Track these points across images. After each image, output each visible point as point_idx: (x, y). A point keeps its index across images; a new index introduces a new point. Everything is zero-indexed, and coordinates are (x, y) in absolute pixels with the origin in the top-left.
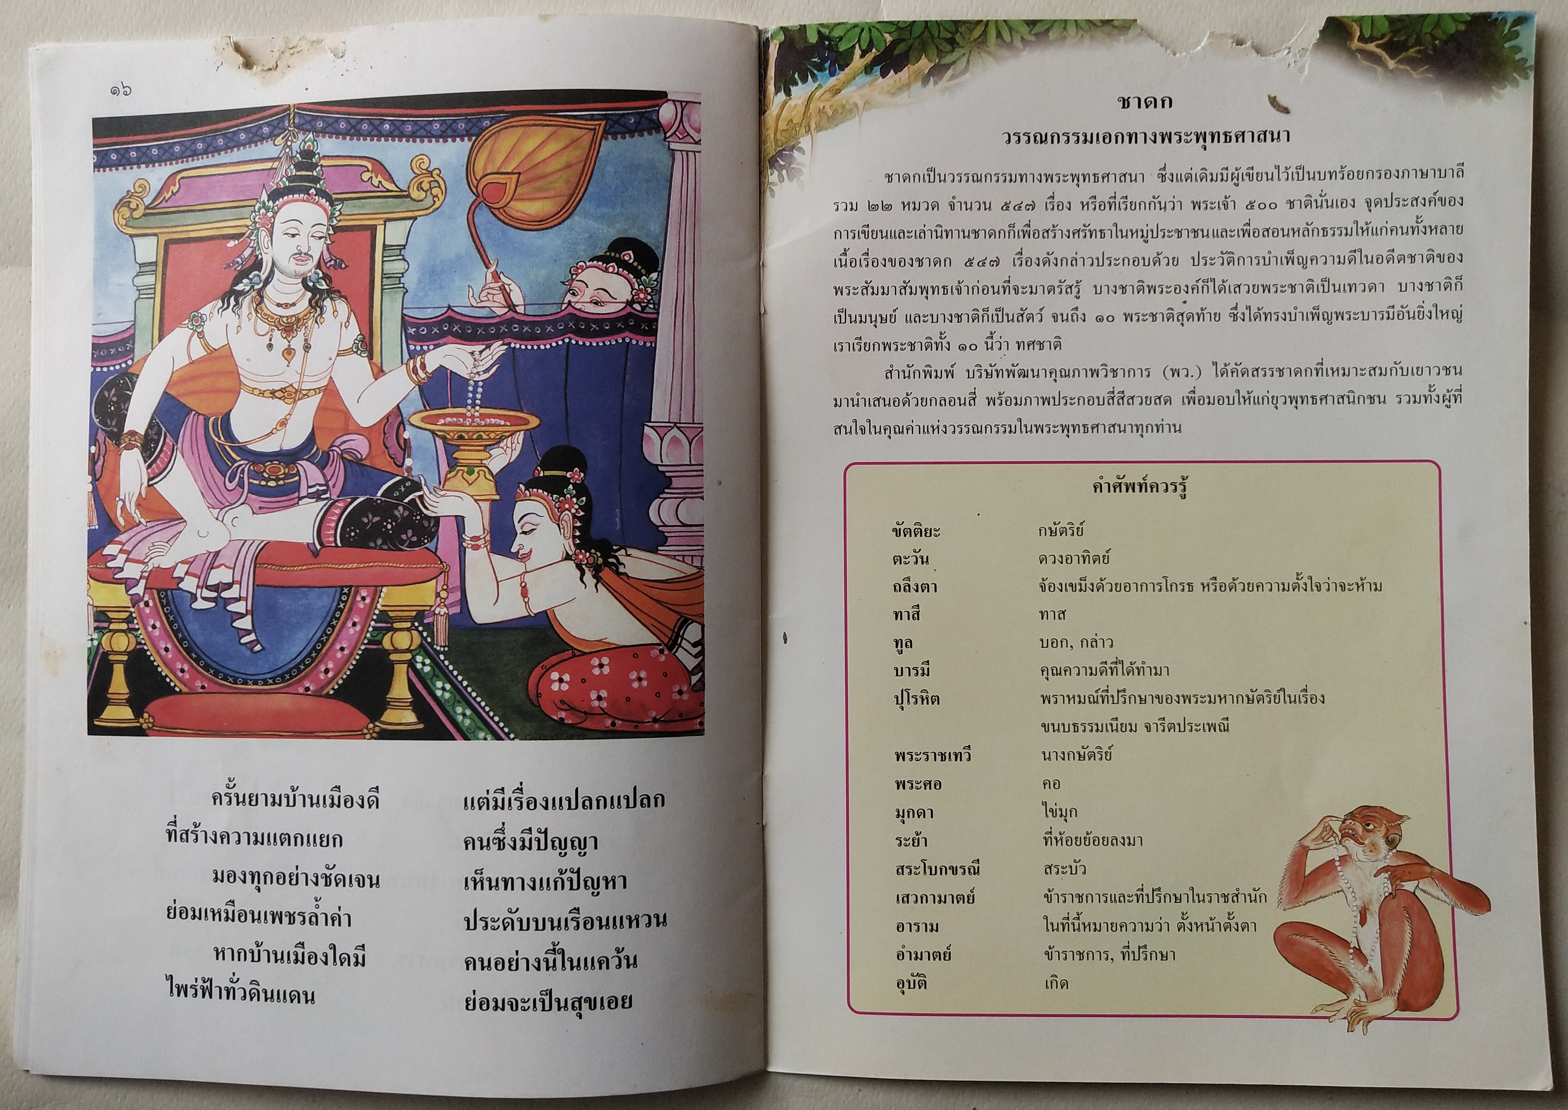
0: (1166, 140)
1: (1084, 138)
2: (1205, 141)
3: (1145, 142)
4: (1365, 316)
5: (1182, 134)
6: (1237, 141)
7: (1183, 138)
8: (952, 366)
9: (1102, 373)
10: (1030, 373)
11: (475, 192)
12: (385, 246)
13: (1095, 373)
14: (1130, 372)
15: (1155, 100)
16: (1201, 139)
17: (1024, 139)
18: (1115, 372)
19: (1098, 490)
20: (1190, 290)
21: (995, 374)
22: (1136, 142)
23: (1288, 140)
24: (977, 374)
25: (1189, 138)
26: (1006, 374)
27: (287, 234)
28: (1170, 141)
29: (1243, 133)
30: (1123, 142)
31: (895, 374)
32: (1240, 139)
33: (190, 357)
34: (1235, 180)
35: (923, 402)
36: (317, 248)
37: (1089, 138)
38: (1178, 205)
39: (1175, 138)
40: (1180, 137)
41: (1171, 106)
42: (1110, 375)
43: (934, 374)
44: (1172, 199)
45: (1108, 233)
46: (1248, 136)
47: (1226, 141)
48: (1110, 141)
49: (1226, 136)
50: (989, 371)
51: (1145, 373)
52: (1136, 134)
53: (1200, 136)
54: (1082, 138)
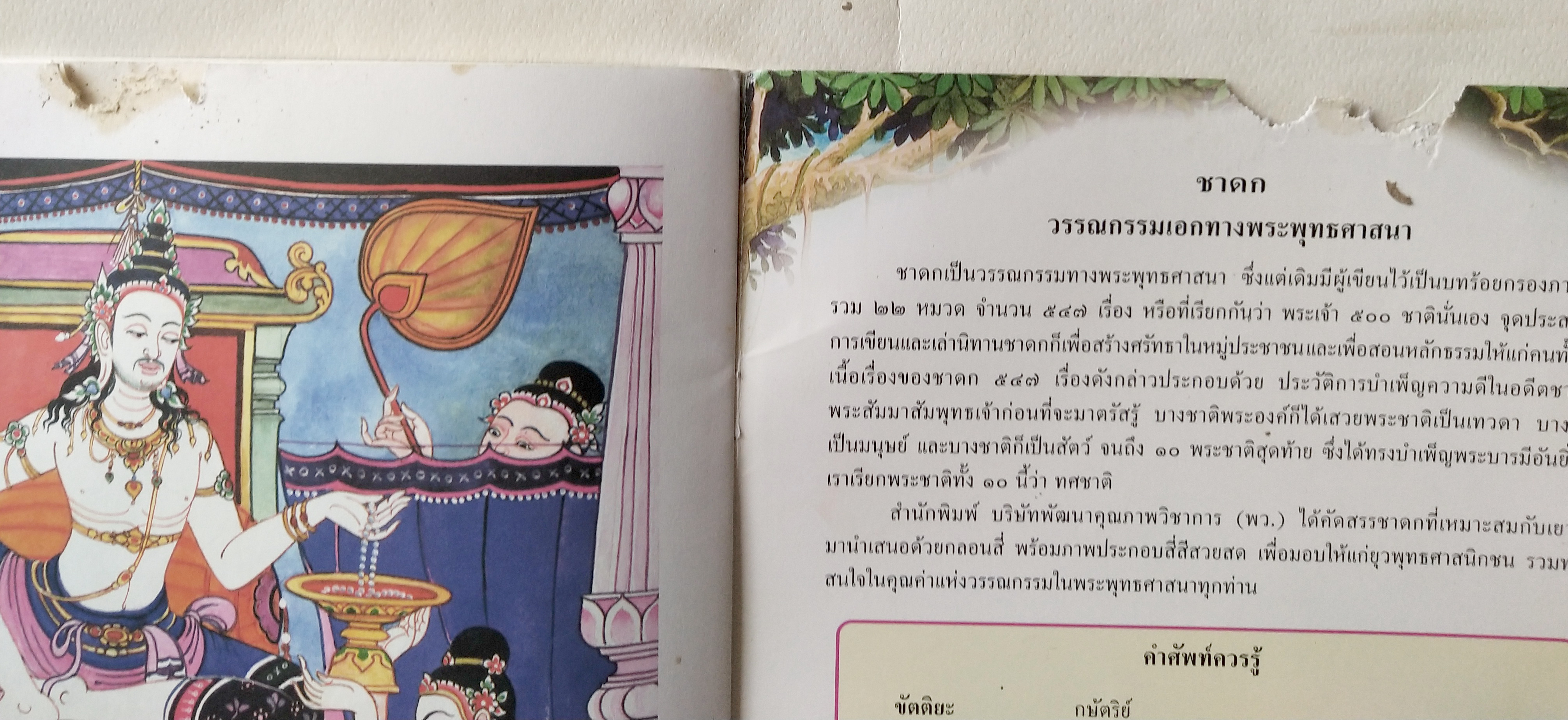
0: (1256, 232)
1: (1152, 228)
2: (1304, 234)
3: (1229, 234)
4: (1493, 459)
5: (1276, 226)
6: (1344, 236)
7: (1277, 230)
8: (975, 506)
9: (1161, 518)
10: (1072, 517)
11: (370, 296)
12: (255, 359)
13: (1152, 518)
14: (1195, 519)
15: (1244, 182)
16: (1299, 233)
17: (1076, 227)
18: (1177, 518)
19: (1150, 661)
20: (1276, 419)
21: (1027, 516)
22: (1217, 234)
23: (1409, 237)
24: (1006, 516)
25: (1284, 231)
26: (1041, 517)
27: (131, 332)
28: (1260, 234)
29: (1352, 227)
30: (1200, 233)
31: (903, 514)
32: (1348, 234)
33: (7, 481)
34: (1339, 285)
35: (937, 548)
36: (170, 354)
37: (1158, 228)
38: (1265, 314)
39: (1266, 230)
40: (1273, 229)
41: (1263, 189)
42: (1171, 520)
43: (952, 515)
44: (1259, 306)
45: (1176, 347)
46: (1358, 231)
47: (1330, 235)
48: (1185, 232)
49: (1331, 229)
50: (1021, 513)
51: (1214, 520)
52: (1218, 224)
53: (1298, 229)
54: (1149, 228)
